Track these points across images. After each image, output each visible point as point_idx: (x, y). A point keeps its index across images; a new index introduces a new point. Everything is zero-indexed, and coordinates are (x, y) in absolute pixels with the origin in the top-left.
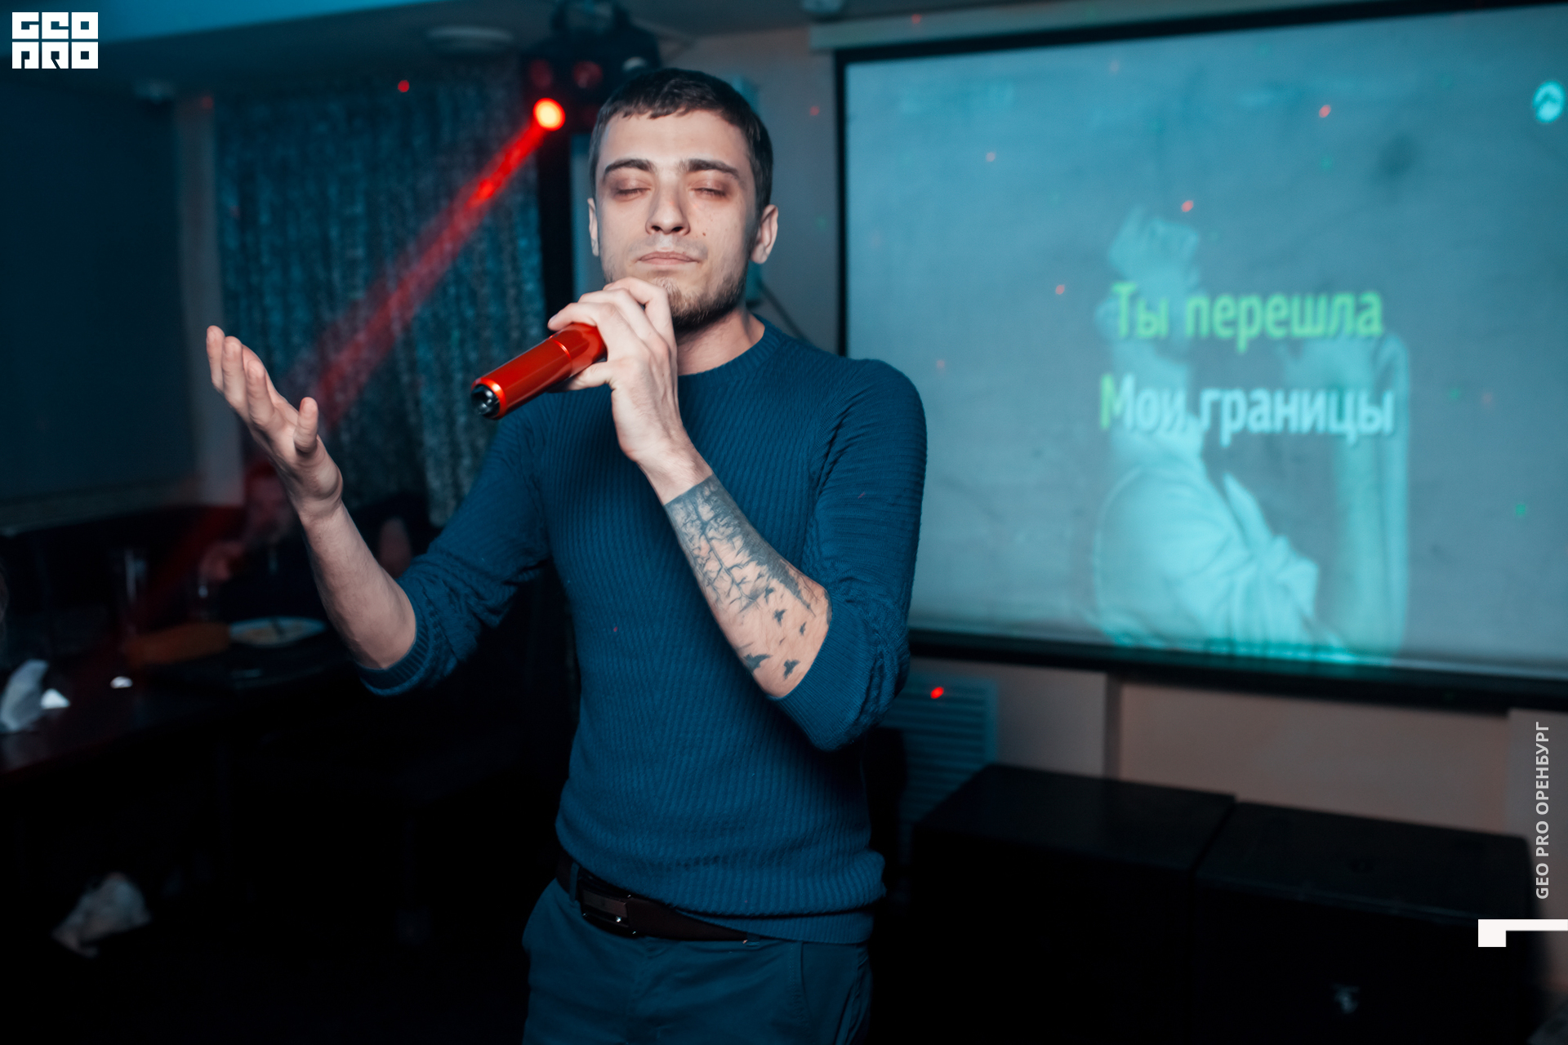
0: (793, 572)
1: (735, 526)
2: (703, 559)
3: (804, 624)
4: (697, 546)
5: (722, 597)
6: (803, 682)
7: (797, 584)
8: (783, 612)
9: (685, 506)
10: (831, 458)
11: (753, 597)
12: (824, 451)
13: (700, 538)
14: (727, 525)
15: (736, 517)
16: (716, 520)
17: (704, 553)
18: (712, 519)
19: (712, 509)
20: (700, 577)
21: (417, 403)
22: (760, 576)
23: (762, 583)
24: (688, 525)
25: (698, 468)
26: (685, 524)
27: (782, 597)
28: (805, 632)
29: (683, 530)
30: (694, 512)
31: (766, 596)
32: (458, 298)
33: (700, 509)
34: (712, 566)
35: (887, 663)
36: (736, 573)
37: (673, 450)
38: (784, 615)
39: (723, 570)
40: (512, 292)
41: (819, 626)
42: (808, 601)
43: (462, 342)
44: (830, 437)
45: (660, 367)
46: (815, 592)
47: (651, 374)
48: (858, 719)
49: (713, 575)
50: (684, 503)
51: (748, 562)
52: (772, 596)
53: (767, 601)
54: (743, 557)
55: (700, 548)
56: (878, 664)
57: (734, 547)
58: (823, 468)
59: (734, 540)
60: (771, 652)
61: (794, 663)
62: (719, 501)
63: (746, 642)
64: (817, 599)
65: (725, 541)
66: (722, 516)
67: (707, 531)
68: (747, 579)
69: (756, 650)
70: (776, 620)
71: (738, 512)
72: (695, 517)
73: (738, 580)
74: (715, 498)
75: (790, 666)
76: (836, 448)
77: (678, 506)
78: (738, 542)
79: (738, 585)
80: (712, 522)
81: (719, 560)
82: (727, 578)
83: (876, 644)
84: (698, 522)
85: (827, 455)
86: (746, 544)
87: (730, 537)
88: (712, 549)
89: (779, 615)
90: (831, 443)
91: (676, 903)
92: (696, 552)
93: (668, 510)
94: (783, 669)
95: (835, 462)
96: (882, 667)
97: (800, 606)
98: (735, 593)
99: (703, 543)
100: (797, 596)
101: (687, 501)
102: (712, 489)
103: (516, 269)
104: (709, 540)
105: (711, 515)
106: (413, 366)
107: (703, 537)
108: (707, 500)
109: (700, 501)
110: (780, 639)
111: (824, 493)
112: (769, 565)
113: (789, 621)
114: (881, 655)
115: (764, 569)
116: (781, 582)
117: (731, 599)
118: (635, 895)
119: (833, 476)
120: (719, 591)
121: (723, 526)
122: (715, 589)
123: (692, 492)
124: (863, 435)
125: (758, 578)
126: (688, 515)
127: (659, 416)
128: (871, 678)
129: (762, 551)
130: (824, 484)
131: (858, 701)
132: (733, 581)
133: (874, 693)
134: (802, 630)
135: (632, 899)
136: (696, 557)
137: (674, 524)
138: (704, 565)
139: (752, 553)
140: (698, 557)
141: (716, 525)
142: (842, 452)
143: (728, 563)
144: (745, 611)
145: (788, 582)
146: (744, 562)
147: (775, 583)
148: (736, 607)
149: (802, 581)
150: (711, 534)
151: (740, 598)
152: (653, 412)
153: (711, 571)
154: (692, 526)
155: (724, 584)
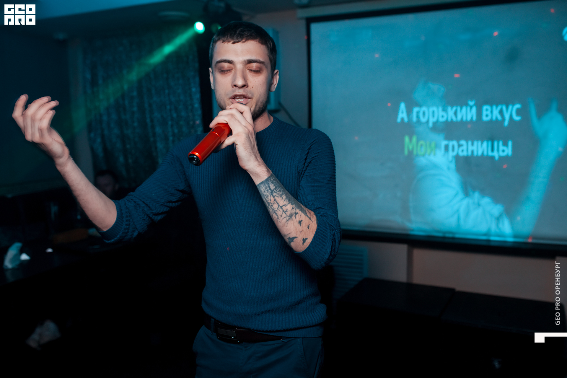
0: (303, 207)
1: (282, 191)
2: (272, 204)
3: (309, 225)
4: (269, 199)
5: (279, 217)
6: (309, 246)
7: (305, 211)
8: (302, 221)
9: (265, 185)
10: (306, 165)
11: (291, 216)
12: (304, 162)
13: (270, 196)
14: (280, 191)
15: (282, 188)
16: (276, 190)
17: (272, 202)
18: (274, 189)
19: (274, 186)
20: (270, 210)
21: (156, 148)
22: (293, 208)
23: (294, 211)
24: (266, 192)
25: (268, 171)
26: (265, 192)
27: (301, 216)
28: (309, 228)
29: (264, 194)
30: (268, 187)
31: (295, 216)
32: (170, 110)
33: (270, 186)
34: (275, 206)
35: (337, 237)
36: (284, 208)
37: (260, 165)
38: (302, 222)
39: (279, 207)
40: (190, 107)
41: (314, 225)
42: (310, 217)
43: (172, 126)
44: (305, 157)
45: (251, 135)
46: (311, 213)
47: (249, 137)
48: (329, 258)
49: (276, 209)
50: (264, 184)
51: (288, 204)
52: (297, 215)
53: (296, 218)
54: (286, 202)
55: (270, 200)
56: (334, 238)
57: (283, 199)
58: (303, 168)
59: (283, 196)
60: (298, 236)
61: (306, 239)
62: (276, 182)
63: (288, 233)
64: (312, 216)
65: (279, 197)
66: (278, 188)
67: (273, 194)
68: (288, 210)
69: (293, 235)
70: (299, 224)
71: (282, 186)
72: (268, 189)
73: (285, 210)
74: (275, 181)
75: (304, 240)
76: (308, 161)
77: (262, 185)
78: (284, 197)
79: (285, 212)
80: (275, 190)
81: (278, 204)
82: (281, 210)
83: (333, 230)
84: (270, 191)
85: (304, 164)
86: (287, 197)
87: (281, 195)
88: (275, 200)
89: (300, 222)
90: (306, 159)
91: (255, 329)
92: (269, 201)
93: (258, 186)
94: (302, 241)
95: (307, 166)
96: (335, 238)
97: (307, 218)
98: (284, 215)
99: (272, 198)
100: (306, 215)
101: (265, 183)
102: (273, 178)
103: (191, 99)
104: (274, 197)
105: (274, 187)
106: (154, 134)
107: (272, 196)
108: (272, 182)
109: (270, 183)
110: (301, 231)
111: (304, 177)
112: (295, 204)
113: (304, 224)
114: (334, 234)
115: (294, 206)
116: (300, 210)
117: (283, 217)
118: (239, 328)
119: (307, 171)
120: (278, 215)
121: (278, 191)
122: (276, 214)
123: (267, 180)
124: (317, 156)
125: (292, 209)
126: (266, 188)
127: (253, 152)
128: (333, 242)
129: (292, 199)
130: (304, 174)
131: (329, 251)
132: (283, 211)
133: (333, 248)
134: (308, 227)
135: (238, 329)
136: (269, 203)
137: (260, 192)
138: (272, 206)
139: (289, 200)
140: (270, 203)
141: (276, 191)
142: (310, 162)
143: (281, 205)
144: (288, 222)
145: (302, 210)
146: (286, 204)
147: (298, 211)
148: (285, 220)
149: (307, 210)
150: (274, 194)
151: (286, 217)
152: (251, 151)
153: (275, 208)
154: (267, 192)
155: (280, 212)
